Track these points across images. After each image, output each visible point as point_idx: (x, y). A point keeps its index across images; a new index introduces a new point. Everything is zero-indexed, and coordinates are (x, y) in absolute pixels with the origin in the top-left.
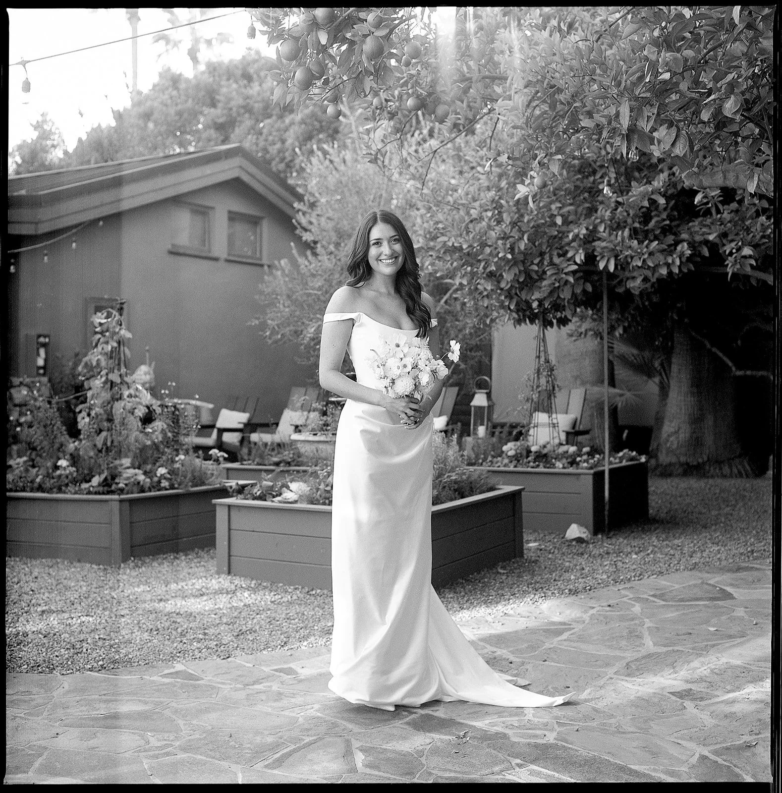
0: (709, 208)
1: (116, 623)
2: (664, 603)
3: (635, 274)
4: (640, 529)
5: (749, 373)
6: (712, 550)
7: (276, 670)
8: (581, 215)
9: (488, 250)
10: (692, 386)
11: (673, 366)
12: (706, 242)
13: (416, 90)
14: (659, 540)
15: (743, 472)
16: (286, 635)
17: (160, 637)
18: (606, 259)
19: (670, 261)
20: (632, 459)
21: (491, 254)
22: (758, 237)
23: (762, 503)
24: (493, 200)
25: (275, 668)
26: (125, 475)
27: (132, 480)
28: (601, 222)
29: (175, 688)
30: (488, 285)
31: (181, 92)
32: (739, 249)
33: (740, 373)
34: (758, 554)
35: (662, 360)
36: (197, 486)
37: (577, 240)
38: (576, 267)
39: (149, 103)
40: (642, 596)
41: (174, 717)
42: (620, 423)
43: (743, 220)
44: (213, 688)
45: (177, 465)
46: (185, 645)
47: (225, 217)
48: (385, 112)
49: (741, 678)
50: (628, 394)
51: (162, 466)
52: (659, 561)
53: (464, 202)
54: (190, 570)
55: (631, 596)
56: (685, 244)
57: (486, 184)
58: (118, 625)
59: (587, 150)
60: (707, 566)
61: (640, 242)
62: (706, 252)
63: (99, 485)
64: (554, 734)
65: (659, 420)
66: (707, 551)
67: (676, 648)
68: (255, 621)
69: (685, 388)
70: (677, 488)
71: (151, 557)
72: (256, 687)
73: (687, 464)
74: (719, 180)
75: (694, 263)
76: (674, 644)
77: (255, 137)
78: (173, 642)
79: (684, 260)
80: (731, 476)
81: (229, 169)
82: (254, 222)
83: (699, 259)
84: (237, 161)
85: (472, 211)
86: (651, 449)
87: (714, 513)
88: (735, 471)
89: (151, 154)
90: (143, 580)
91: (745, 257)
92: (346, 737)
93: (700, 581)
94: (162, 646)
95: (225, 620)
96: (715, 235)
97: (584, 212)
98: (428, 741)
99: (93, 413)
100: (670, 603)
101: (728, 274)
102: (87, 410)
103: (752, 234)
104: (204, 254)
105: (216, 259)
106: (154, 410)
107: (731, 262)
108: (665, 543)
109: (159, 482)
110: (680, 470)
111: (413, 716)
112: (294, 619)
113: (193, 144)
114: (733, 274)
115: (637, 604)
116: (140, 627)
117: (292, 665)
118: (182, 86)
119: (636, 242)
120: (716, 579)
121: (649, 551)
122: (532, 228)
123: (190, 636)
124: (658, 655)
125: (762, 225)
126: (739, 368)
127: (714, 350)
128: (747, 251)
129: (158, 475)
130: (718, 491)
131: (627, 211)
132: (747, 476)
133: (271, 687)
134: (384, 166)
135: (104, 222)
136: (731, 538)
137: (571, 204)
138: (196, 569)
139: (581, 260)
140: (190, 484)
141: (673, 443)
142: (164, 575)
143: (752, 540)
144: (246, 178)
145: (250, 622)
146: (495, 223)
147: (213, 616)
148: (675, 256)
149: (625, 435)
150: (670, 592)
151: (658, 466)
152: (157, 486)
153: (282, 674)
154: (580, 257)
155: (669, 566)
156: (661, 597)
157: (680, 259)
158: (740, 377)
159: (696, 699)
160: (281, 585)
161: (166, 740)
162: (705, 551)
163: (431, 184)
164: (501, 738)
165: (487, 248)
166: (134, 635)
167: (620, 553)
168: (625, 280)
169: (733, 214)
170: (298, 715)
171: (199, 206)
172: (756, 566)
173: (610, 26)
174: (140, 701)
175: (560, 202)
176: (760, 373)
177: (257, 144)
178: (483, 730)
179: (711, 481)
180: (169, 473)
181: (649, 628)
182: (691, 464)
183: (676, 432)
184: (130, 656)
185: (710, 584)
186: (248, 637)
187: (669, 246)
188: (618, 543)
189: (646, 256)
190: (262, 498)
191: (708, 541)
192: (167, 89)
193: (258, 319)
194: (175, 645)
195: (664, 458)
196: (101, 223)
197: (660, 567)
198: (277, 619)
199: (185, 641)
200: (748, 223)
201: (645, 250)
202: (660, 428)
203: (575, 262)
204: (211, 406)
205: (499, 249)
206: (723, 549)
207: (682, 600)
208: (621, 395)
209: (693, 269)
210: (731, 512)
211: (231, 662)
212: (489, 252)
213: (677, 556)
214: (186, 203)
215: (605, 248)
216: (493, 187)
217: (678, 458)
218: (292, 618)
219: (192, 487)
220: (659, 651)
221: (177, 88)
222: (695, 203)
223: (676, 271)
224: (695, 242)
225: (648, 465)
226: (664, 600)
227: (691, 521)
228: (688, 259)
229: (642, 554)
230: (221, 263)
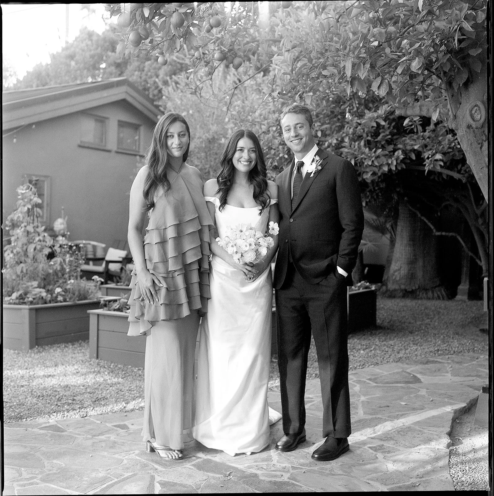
0: (412, 129)
1: (17, 391)
2: (375, 384)
3: (368, 170)
4: (369, 333)
5: (444, 234)
6: (412, 349)
7: (115, 426)
8: (334, 130)
9: (273, 152)
10: (410, 241)
11: (398, 227)
12: (414, 150)
13: (221, 48)
14: (380, 341)
15: (441, 296)
16: (126, 402)
17: (44, 402)
19: (390, 162)
20: (366, 288)
21: (274, 154)
22: (446, 148)
23: (450, 317)
24: (277, 120)
25: (115, 424)
26: (34, 293)
27: (38, 296)
28: (347, 135)
29: (47, 437)
30: (274, 175)
31: (94, 42)
32: (433, 155)
33: (438, 234)
34: (442, 352)
35: (392, 223)
36: (81, 300)
37: (331, 147)
39: (72, 49)
40: (362, 380)
41: (42, 457)
42: (364, 263)
43: (437, 136)
44: (72, 437)
45: (68, 287)
46: (59, 407)
47: (116, 123)
48: (203, 61)
49: (416, 438)
50: (370, 244)
51: (59, 287)
52: (378, 356)
53: (258, 120)
54: (73, 356)
55: (355, 379)
56: (400, 151)
57: (273, 109)
58: (18, 393)
59: (334, 89)
60: (407, 359)
61: (370, 149)
62: (413, 157)
63: (17, 298)
64: (288, 475)
65: (389, 261)
66: (409, 349)
67: (378, 416)
68: (108, 391)
69: (405, 242)
70: (398, 305)
71: (49, 346)
72: (100, 437)
73: (406, 290)
74: (417, 111)
75: (405, 164)
76: (377, 414)
77: (140, 73)
78: (51, 405)
79: (399, 161)
80: (433, 299)
81: (119, 94)
82: (136, 127)
83: (409, 161)
84: (124, 88)
85: (263, 126)
86: (383, 279)
87: (418, 323)
88: (436, 295)
89: (73, 82)
90: (41, 361)
91: (436, 160)
92: (152, 474)
93: (401, 370)
94: (44, 408)
95: (88, 390)
96: (419, 146)
97: (337, 129)
98: (205, 478)
99: (15, 251)
100: (379, 385)
101: (425, 171)
102: (11, 249)
103: (442, 146)
104: (102, 148)
105: (109, 151)
106: (56, 251)
107: (428, 163)
108: (383, 343)
109: (57, 297)
110: (401, 294)
111: (199, 460)
112: (134, 391)
113: (101, 76)
114: (429, 171)
115: (358, 385)
116: (32, 394)
117: (126, 423)
118: (95, 38)
119: (367, 149)
120: (412, 369)
121: (372, 349)
123: (63, 401)
124: (366, 420)
125: (449, 140)
126: (438, 230)
127: (423, 218)
128: (438, 156)
129: (56, 292)
130: (423, 308)
131: (363, 129)
132: (443, 299)
133: (109, 437)
134: (201, 97)
135: (36, 126)
136: (426, 341)
137: (329, 123)
138: (77, 355)
140: (77, 299)
141: (397, 276)
142: (56, 358)
143: (440, 342)
144: (129, 99)
145: (105, 392)
146: (278, 135)
147: (82, 387)
148: (393, 159)
149: (366, 271)
150: (381, 377)
151: (387, 290)
152: (55, 300)
153: (118, 429)
155: (383, 359)
156: (374, 380)
157: (397, 161)
158: (438, 236)
159: (385, 452)
160: (130, 367)
161: (33, 474)
162: (408, 349)
163: (237, 108)
164: (253, 476)
165: (273, 150)
166: (27, 399)
167: (353, 349)
168: (362, 173)
169: (431, 133)
170: (124, 458)
171: (100, 117)
172: (438, 360)
173: (347, 9)
174: (22, 446)
175: (320, 122)
176: (451, 234)
177: (141, 77)
178: (242, 471)
179: (420, 302)
180: (63, 291)
181: (363, 402)
182: (408, 290)
183: (399, 270)
184: (22, 414)
185: (407, 373)
186: (101, 403)
187: (390, 152)
188: (353, 343)
189: (373, 159)
190: (119, 310)
191: (411, 342)
192: (85, 40)
194: (53, 407)
195: (391, 286)
196: (34, 126)
197: (377, 360)
198: (123, 390)
199: (59, 404)
200: (440, 138)
201: (373, 154)
202: (389, 267)
204: (104, 245)
205: (280, 152)
206: (419, 348)
207: (387, 383)
208: (365, 245)
209: (405, 167)
210: (429, 323)
211: (86, 419)
212: (273, 153)
213: (389, 352)
214: (91, 115)
215: (348, 152)
216: (277, 111)
217: (400, 287)
218: (132, 390)
219: (78, 300)
220: (367, 418)
221: (91, 40)
222: (404, 125)
223: (394, 168)
224: (407, 150)
225: (381, 290)
226: (376, 383)
227: (403, 328)
228: (402, 161)
229: (367, 350)
230: (113, 154)
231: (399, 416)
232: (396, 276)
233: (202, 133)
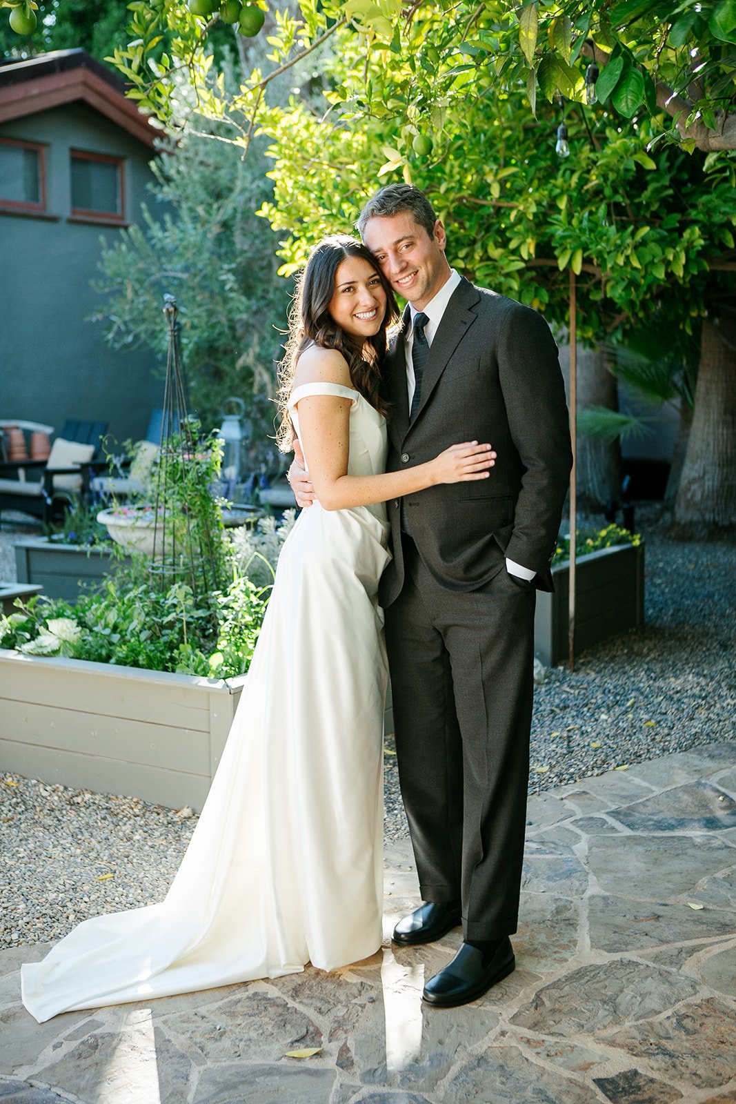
2: (628, 832)
4: (625, 651)
6: (725, 704)
10: (725, 413)
11: (699, 381)
12: (731, 229)
14: (649, 678)
18: (568, 253)
19: (671, 257)
20: (620, 541)
28: (562, 193)
35: (685, 373)
37: (524, 222)
38: (522, 265)
40: (597, 815)
47: (66, 156)
50: (634, 421)
52: (640, 729)
55: (579, 815)
56: (696, 229)
60: (711, 741)
61: (622, 228)
65: (681, 456)
66: (718, 706)
67: (627, 956)
69: (714, 415)
70: (696, 563)
73: (715, 524)
75: (709, 259)
76: (626, 946)
79: (693, 255)
81: (67, 87)
82: (113, 163)
83: (718, 253)
84: (79, 75)
93: (696, 778)
97: (540, 174)
100: (638, 833)
104: (35, 213)
105: (54, 220)
108: (657, 684)
110: (704, 532)
115: (585, 836)
119: (613, 228)
120: (722, 775)
121: (629, 704)
122: (453, 202)
124: (595, 971)
139: (529, 254)
141: (697, 492)
144: (93, 100)
148: (678, 249)
149: (625, 484)
150: (643, 804)
151: (674, 523)
154: (528, 249)
155: (654, 739)
156: (626, 817)
157: (687, 253)
162: (715, 705)
168: (603, 282)
171: (27, 141)
175: (495, 160)
181: (591, 899)
182: (720, 524)
183: (702, 478)
185: (711, 788)
187: (670, 231)
189: (629, 251)
191: (722, 682)
193: (101, 312)
195: (683, 514)
197: (638, 742)
201: (629, 241)
202: (680, 469)
203: (521, 256)
204: (48, 430)
207: (659, 826)
208: (624, 423)
209: (707, 268)
213: (669, 717)
215: (566, 237)
217: (703, 516)
220: (599, 962)
222: (704, 169)
223: (680, 272)
224: (713, 224)
225: (661, 522)
226: (631, 826)
227: (706, 634)
228: (699, 253)
229: (617, 710)
230: (62, 226)
231: (684, 955)
232: (694, 491)
233: (249, 177)
